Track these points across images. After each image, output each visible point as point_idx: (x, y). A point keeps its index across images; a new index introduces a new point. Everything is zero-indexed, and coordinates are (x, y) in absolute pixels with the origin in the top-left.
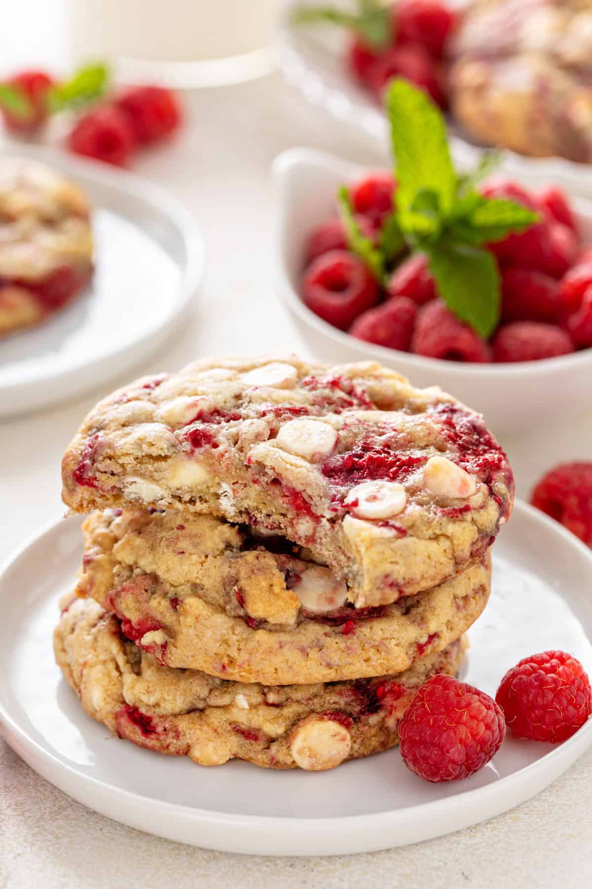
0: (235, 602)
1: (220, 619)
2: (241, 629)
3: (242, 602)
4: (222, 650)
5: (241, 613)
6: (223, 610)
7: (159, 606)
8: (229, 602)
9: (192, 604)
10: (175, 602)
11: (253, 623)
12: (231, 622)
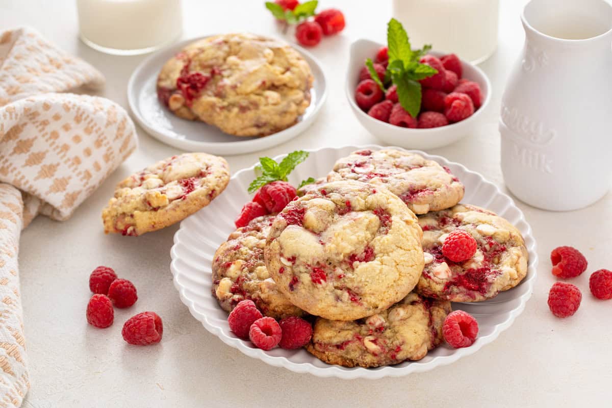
0: (148, 206)
1: (146, 213)
2: (153, 213)
3: (150, 204)
4: (150, 221)
5: (151, 208)
6: (146, 210)
7: (128, 220)
8: (146, 207)
9: (136, 213)
10: (132, 216)
11: (155, 209)
12: (149, 212)
